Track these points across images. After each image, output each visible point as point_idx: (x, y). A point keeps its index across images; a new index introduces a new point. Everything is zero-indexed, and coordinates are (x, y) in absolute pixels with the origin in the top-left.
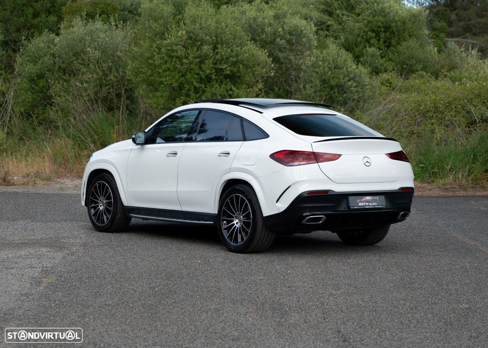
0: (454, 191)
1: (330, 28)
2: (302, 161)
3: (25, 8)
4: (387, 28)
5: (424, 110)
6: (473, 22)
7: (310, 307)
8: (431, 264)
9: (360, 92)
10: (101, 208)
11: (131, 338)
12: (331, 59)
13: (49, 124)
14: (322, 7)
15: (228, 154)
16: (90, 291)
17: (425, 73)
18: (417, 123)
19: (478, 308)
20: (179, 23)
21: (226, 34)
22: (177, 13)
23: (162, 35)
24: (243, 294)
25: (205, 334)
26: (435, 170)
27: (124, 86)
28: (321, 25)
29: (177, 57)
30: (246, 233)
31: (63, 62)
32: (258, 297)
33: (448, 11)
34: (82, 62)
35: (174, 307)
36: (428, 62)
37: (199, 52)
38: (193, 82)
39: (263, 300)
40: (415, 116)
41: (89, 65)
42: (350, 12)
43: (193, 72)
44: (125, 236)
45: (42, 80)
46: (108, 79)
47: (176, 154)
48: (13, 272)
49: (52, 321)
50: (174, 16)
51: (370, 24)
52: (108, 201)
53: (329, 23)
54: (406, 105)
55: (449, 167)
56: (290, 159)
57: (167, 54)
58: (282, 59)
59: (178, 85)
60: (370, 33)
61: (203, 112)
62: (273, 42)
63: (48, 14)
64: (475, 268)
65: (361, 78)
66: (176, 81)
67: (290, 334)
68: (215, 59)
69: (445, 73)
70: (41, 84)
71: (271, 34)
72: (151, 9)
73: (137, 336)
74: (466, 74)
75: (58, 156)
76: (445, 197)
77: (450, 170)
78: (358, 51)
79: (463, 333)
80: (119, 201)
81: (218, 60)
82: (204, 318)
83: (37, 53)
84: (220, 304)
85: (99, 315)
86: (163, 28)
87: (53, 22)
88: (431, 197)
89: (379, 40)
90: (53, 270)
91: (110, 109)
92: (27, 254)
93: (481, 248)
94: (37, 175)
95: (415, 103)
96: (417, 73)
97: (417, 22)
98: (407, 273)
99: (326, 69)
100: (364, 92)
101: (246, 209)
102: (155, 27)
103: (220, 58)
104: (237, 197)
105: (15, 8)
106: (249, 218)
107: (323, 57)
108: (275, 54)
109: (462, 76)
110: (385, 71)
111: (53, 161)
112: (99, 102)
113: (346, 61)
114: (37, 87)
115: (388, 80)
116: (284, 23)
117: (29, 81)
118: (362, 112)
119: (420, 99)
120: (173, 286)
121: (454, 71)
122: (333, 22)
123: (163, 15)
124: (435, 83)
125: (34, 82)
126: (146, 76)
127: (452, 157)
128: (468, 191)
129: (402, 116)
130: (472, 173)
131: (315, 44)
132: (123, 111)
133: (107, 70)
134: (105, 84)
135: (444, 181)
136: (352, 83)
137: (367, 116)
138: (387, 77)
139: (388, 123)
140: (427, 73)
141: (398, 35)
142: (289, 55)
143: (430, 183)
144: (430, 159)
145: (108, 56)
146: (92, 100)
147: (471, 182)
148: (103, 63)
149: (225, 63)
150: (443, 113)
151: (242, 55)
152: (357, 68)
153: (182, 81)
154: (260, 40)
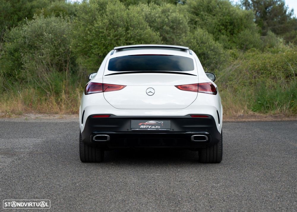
0: (281, 118)
1: (197, 23)
3: (13, 15)
4: (231, 23)
5: (258, 69)
6: (277, 27)
7: (198, 198)
9: (217, 58)
12: (199, 38)
13: (23, 81)
14: (192, 10)
16: (25, 186)
17: (255, 49)
18: (254, 77)
20: (102, 15)
21: (133, 21)
22: (101, 9)
23: (91, 22)
24: (144, 187)
26: (268, 105)
27: (68, 56)
28: (191, 21)
29: (102, 36)
32: (156, 190)
36: (256, 43)
37: (116, 32)
39: (160, 192)
40: (252, 73)
42: (210, 13)
43: (112, 45)
45: (17, 53)
46: (58, 51)
50: (99, 11)
51: (221, 21)
53: (197, 20)
54: (246, 66)
55: (277, 102)
57: (96, 34)
58: (168, 38)
60: (221, 27)
62: (161, 28)
65: (218, 49)
66: (102, 52)
68: (126, 37)
69: (268, 49)
70: (16, 55)
71: (160, 23)
75: (27, 99)
76: (277, 121)
77: (277, 105)
81: (128, 38)
82: (112, 208)
83: (14, 36)
84: (126, 195)
86: (91, 18)
88: (267, 122)
89: (226, 31)
91: (61, 70)
95: (252, 65)
96: (250, 49)
97: (249, 19)
99: (196, 44)
100: (220, 58)
102: (86, 17)
103: (130, 36)
105: (6, 15)
107: (194, 37)
108: (163, 35)
109: (278, 50)
110: (231, 49)
111: (23, 103)
112: (54, 66)
113: (208, 38)
114: (14, 57)
115: (233, 53)
116: (168, 15)
117: (9, 54)
118: (219, 71)
119: (255, 62)
120: (91, 182)
121: (273, 48)
122: (199, 19)
123: (91, 10)
124: (262, 55)
125: (12, 54)
126: (82, 48)
127: (279, 96)
128: (290, 118)
129: (244, 73)
130: (291, 106)
131: (189, 30)
132: (68, 71)
133: (58, 45)
134: (56, 55)
135: (274, 112)
136: (212, 53)
137: (222, 73)
138: (232, 51)
139: (235, 77)
140: (257, 49)
141: (238, 27)
142: (172, 36)
143: (265, 113)
144: (265, 97)
145: (58, 37)
146: (49, 65)
147: (291, 112)
148: (55, 41)
149: (133, 40)
150: (269, 71)
151: (144, 35)
152: (216, 43)
153: (105, 52)
154: (154, 27)
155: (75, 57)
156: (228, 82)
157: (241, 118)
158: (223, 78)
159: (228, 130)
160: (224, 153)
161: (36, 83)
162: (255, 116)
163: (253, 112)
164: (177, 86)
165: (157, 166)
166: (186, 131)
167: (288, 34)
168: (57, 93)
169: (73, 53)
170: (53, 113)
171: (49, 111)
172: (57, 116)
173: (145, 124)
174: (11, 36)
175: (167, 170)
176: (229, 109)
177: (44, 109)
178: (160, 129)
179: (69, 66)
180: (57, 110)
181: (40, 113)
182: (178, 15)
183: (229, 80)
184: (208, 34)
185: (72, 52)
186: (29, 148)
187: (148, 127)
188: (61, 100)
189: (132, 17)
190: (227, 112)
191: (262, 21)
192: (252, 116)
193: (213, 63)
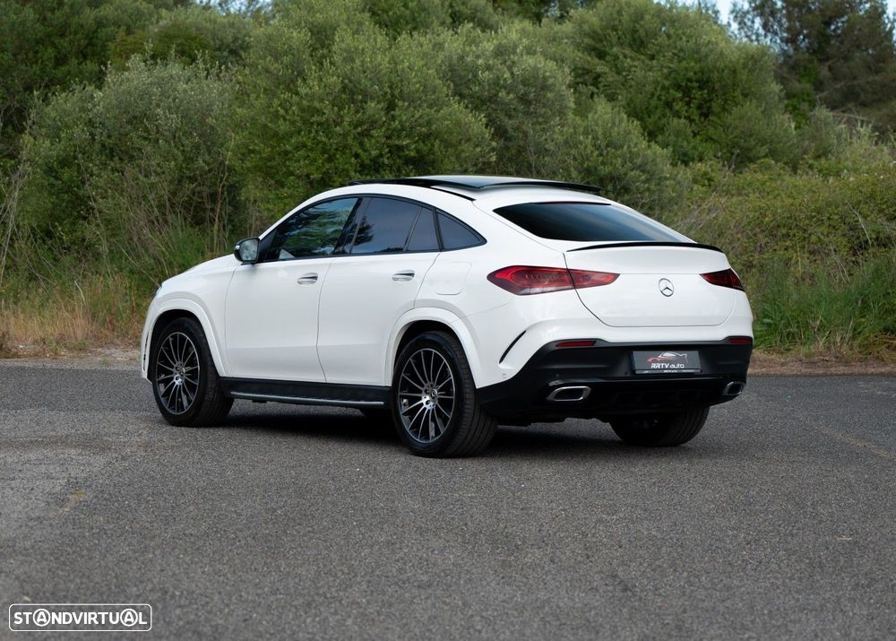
0: (826, 367)
1: (600, 80)
2: (548, 285)
3: (40, 47)
4: (704, 84)
5: (772, 225)
6: (861, 81)
7: (561, 539)
8: (784, 474)
9: (654, 191)
10: (178, 382)
11: (232, 583)
12: (600, 131)
13: (86, 250)
14: (587, 41)
15: (412, 275)
16: (156, 514)
17: (773, 162)
18: (758, 249)
19: (871, 542)
20: (321, 63)
21: (409, 82)
22: (319, 46)
23: (290, 83)
24: (437, 520)
25: (368, 578)
26: (792, 330)
27: (221, 182)
28: (583, 74)
29: (319, 124)
30: (445, 420)
31: (109, 137)
33: (816, 62)
34: (145, 135)
35: (311, 538)
36: (779, 143)
37: (359, 115)
38: (348, 171)
39: (475, 529)
40: (755, 235)
41: (158, 140)
42: (638, 51)
43: (348, 151)
44: (221, 433)
45: (68, 170)
46: (193, 166)
47: (315, 278)
48: (13, 485)
49: (86, 557)
50: (312, 51)
51: (673, 75)
52: (190, 368)
53: (599, 69)
54: (738, 216)
55: (818, 322)
56: (525, 282)
57: (300, 118)
58: (510, 130)
60: (673, 92)
61: (365, 201)
62: (492, 99)
63: (81, 59)
64: (865, 481)
65: (656, 165)
66: (318, 169)
67: (525, 580)
68: (388, 129)
69: (810, 162)
70: (66, 176)
71: (489, 85)
72: (270, 37)
73: (241, 581)
74: (849, 163)
75: (99, 306)
76: (811, 376)
77: (819, 330)
78: (651, 124)
79: (843, 579)
80: (210, 368)
81: (394, 130)
82: (365, 555)
83: (60, 121)
85: (173, 549)
86: (290, 71)
87: (91, 73)
88: (785, 376)
89: (688, 104)
90: (88, 483)
91: (198, 221)
92: (41, 457)
93: (876, 452)
94: (61, 341)
95: (755, 212)
96: (759, 162)
97: (757, 71)
98: (740, 489)
99: (590, 148)
100: (661, 191)
101: (444, 374)
102: (275, 68)
103: (399, 126)
104: (428, 354)
105: (20, 47)
106: (449, 393)
107: (585, 128)
108: (498, 121)
109: (840, 166)
110: (700, 159)
111: (90, 317)
112: (178, 210)
113: (627, 133)
114: (59, 182)
115: (705, 174)
116: (514, 63)
117: (45, 171)
119: (763, 203)
120: (310, 507)
121: (827, 159)
122: (606, 69)
123: (290, 48)
124: (792, 179)
125: (54, 174)
126: (261, 158)
127: (823, 305)
128: (852, 366)
130: (857, 333)
131: (572, 105)
132: (219, 226)
133: (191, 150)
134: (187, 177)
135: (809, 349)
136: (640, 176)
138: (703, 169)
140: (776, 162)
141: (724, 94)
142: (523, 123)
143: (782, 353)
144: (783, 308)
145: (193, 124)
146: (164, 205)
147: (857, 350)
148: (184, 138)
149: (407, 136)
150: (805, 231)
151: (439, 123)
152: (649, 146)
153: (330, 171)
154: (472, 96)
155: (238, 182)
161: (126, 259)
169: (234, 173)
174: (49, 118)
179: (221, 209)
182: (543, 63)
184: (627, 121)
185: (230, 169)
189: (407, 69)
193: (640, 204)
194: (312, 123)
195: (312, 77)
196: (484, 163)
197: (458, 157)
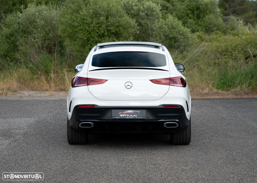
0: (241, 96)
1: (168, 8)
3: (8, 1)
4: (198, 8)
5: (221, 51)
6: (237, 8)
9: (186, 41)
12: (170, 24)
13: (16, 61)
17: (219, 32)
18: (217, 58)
20: (87, 5)
21: (113, 10)
23: (77, 11)
24: (123, 171)
26: (230, 84)
27: (57, 40)
28: (163, 7)
29: (87, 23)
31: (24, 27)
34: (34, 27)
36: (220, 26)
37: (98, 21)
38: (94, 37)
40: (216, 54)
41: (38, 28)
43: (95, 31)
45: (12, 37)
46: (49, 36)
50: (84, 1)
51: (188, 6)
53: (168, 5)
54: (211, 48)
55: (238, 82)
57: (81, 21)
58: (143, 24)
59: (86, 38)
60: (188, 11)
62: (138, 15)
63: (20, 4)
65: (186, 34)
66: (86, 36)
68: (107, 25)
69: (230, 32)
70: (12, 39)
71: (137, 10)
74: (241, 32)
75: (21, 78)
76: (237, 99)
77: (238, 84)
83: (10, 22)
86: (77, 7)
88: (229, 99)
89: (193, 15)
91: (50, 52)
95: (216, 47)
96: (214, 32)
97: (213, 5)
99: (167, 29)
100: (188, 41)
102: (73, 7)
103: (110, 24)
105: (2, 1)
107: (165, 23)
108: (139, 21)
109: (239, 33)
110: (198, 31)
111: (18, 81)
112: (44, 49)
113: (178, 24)
114: (10, 41)
115: (199, 36)
116: (143, 4)
117: (6, 37)
118: (188, 53)
119: (218, 44)
120: (77, 165)
121: (234, 31)
122: (170, 5)
124: (225, 37)
125: (8, 38)
126: (69, 33)
127: (239, 76)
128: (249, 95)
129: (209, 54)
130: (250, 85)
131: (161, 16)
132: (56, 53)
133: (48, 31)
134: (47, 39)
135: (235, 90)
136: (181, 37)
137: (190, 55)
138: (199, 34)
139: (201, 58)
141: (204, 12)
142: (147, 22)
143: (227, 91)
144: (227, 77)
145: (49, 23)
146: (40, 48)
147: (250, 90)
148: (46, 28)
149: (113, 26)
150: (231, 53)
151: (122, 22)
152: (184, 28)
153: (89, 37)
154: (131, 14)
155: (62, 40)
156: (196, 62)
157: (206, 95)
158: (191, 59)
159: (195, 108)
160: (192, 134)
162: (219, 94)
163: (216, 90)
164: (151, 81)
165: (135, 148)
166: (160, 119)
167: (247, 15)
168: (47, 73)
169: (61, 38)
170: (43, 90)
171: (40, 88)
172: (47, 93)
173: (124, 113)
174: (7, 22)
175: (143, 152)
176: (196, 87)
177: (36, 87)
178: (137, 118)
179: (57, 49)
180: (47, 88)
181: (33, 90)
182: (152, 4)
183: (196, 61)
184: (178, 21)
185: (60, 36)
186: (24, 129)
187: (127, 116)
188: (51, 78)
189: (112, 7)
190: (195, 90)
191: (225, 3)
192: (216, 93)
193: (182, 46)
194: (84, 23)
195: (84, 9)
196: (135, 34)
197: (128, 32)
